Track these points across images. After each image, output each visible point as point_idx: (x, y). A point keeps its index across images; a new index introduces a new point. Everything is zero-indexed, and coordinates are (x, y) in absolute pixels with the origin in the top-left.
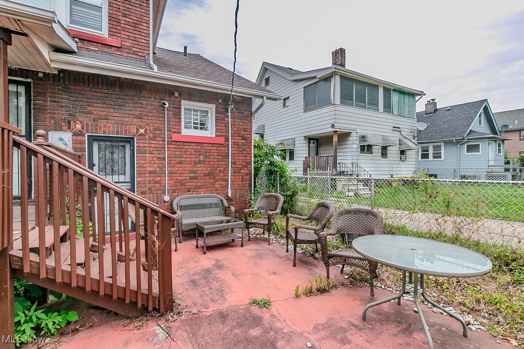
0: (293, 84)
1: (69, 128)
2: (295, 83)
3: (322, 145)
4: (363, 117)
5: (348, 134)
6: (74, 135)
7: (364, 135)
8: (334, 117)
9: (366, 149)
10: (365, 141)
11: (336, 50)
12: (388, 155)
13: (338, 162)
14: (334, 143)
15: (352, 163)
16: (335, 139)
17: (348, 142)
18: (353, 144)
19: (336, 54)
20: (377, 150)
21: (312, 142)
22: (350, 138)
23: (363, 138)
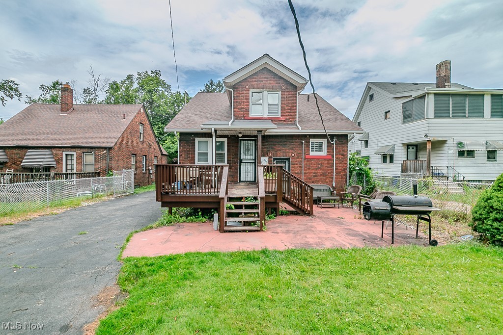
0: (393, 100)
1: (268, 155)
2: (394, 100)
3: (420, 150)
4: (463, 125)
5: (443, 142)
6: (269, 158)
7: (462, 141)
8: (427, 128)
9: (466, 153)
10: (462, 147)
11: (441, 62)
12: (497, 158)
13: (431, 165)
14: (428, 150)
15: (448, 167)
16: (429, 146)
17: (444, 148)
18: (450, 150)
19: (440, 66)
20: (481, 155)
21: (411, 147)
22: (446, 145)
23: (461, 144)
